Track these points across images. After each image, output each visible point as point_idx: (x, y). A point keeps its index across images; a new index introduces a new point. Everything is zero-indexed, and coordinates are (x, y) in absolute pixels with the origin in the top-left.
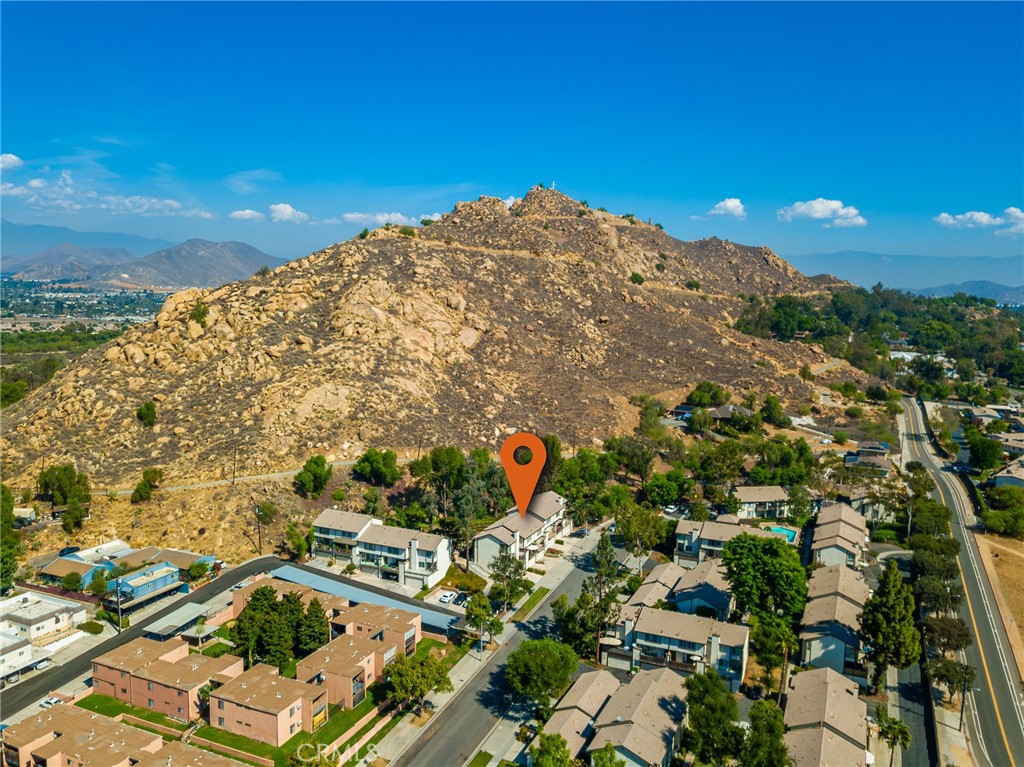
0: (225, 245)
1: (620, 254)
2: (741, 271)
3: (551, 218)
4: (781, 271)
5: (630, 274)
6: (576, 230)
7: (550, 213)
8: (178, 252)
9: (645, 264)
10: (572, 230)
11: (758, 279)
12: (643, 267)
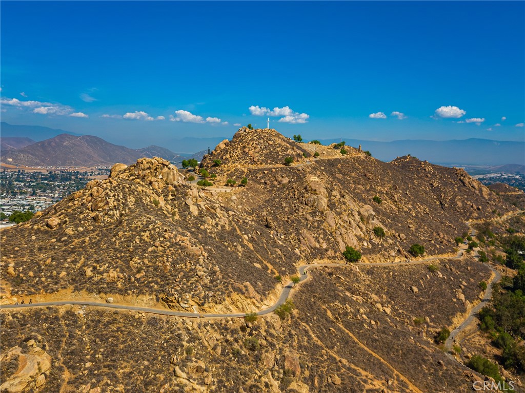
0: (83, 137)
1: (331, 218)
2: (443, 195)
3: (253, 167)
4: (477, 192)
5: (342, 247)
6: (280, 183)
7: (253, 162)
8: (49, 143)
9: (361, 229)
10: (276, 183)
11: (460, 204)
12: (359, 232)
